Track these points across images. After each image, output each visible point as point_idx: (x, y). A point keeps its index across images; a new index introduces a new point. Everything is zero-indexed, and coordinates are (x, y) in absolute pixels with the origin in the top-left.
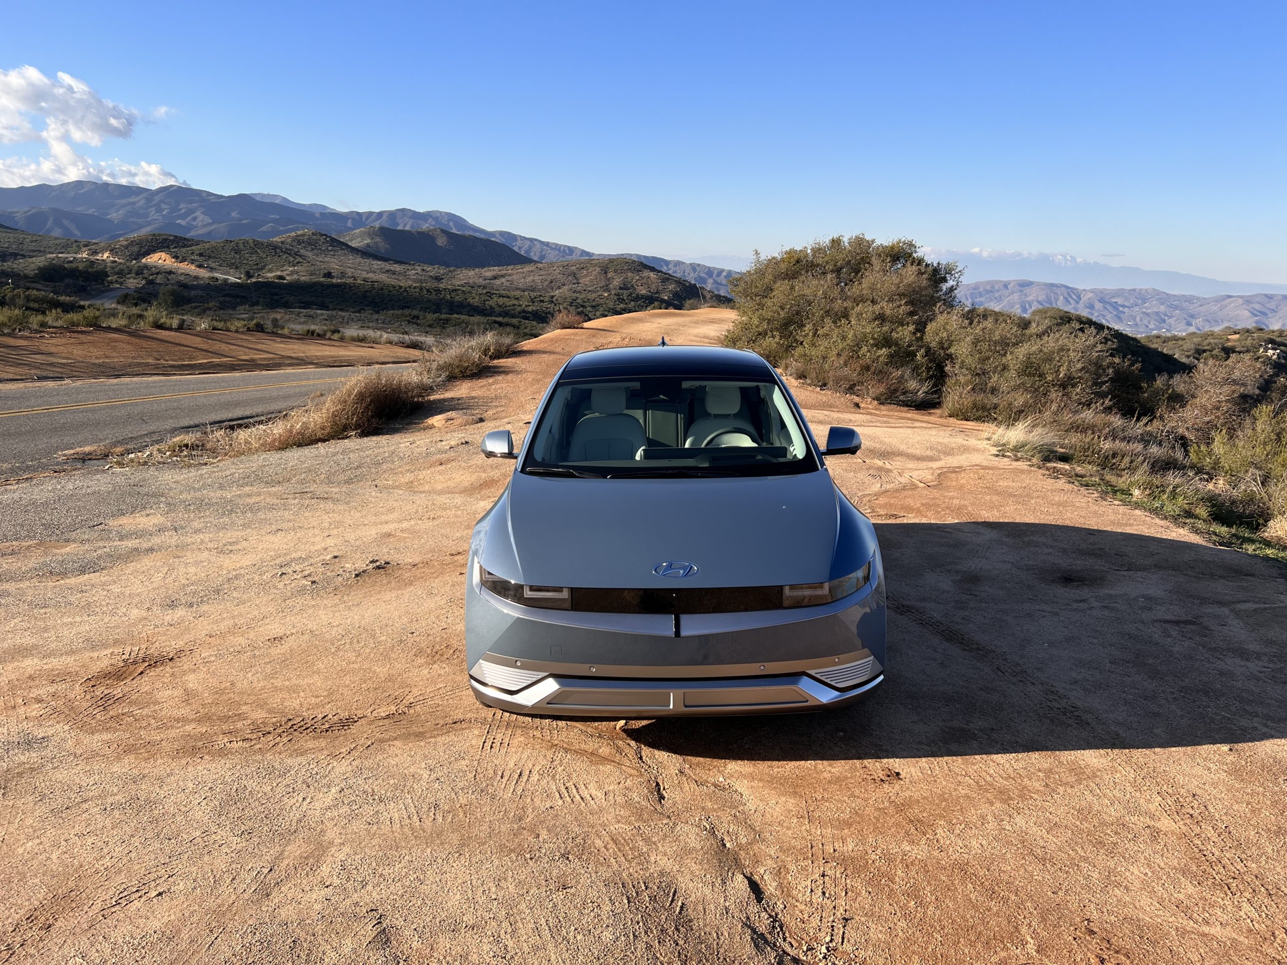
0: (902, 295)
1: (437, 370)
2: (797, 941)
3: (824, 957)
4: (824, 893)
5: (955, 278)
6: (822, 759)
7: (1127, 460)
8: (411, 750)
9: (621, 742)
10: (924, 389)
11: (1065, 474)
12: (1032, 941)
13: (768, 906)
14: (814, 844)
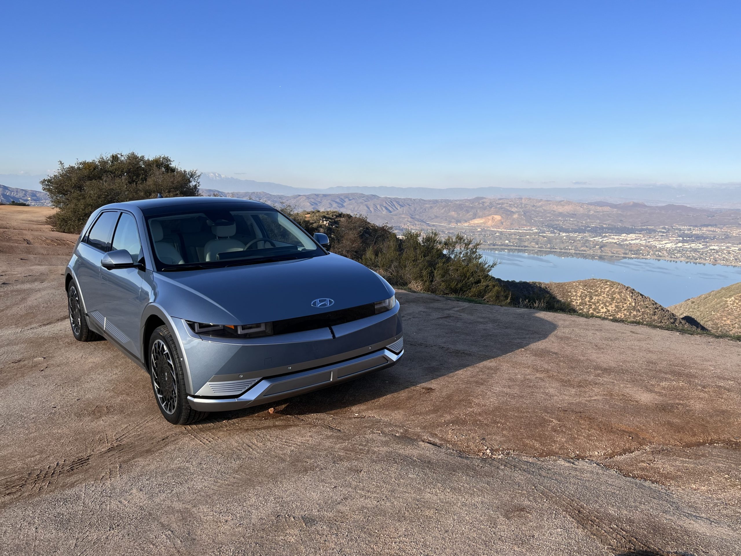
5: (196, 180)
8: (154, 459)
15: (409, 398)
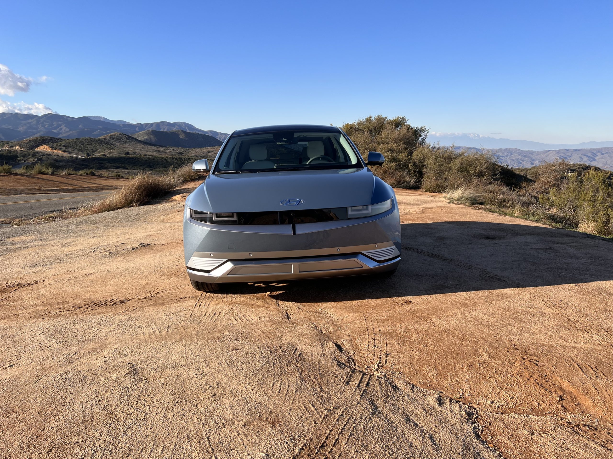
0: (401, 140)
1: (178, 177)
2: (362, 365)
3: (376, 370)
4: (375, 346)
5: (425, 134)
6: (371, 298)
7: (510, 202)
8: (157, 309)
9: (268, 300)
10: (413, 180)
11: (482, 208)
12: (486, 354)
13: (346, 353)
14: (368, 329)
15: (379, 306)
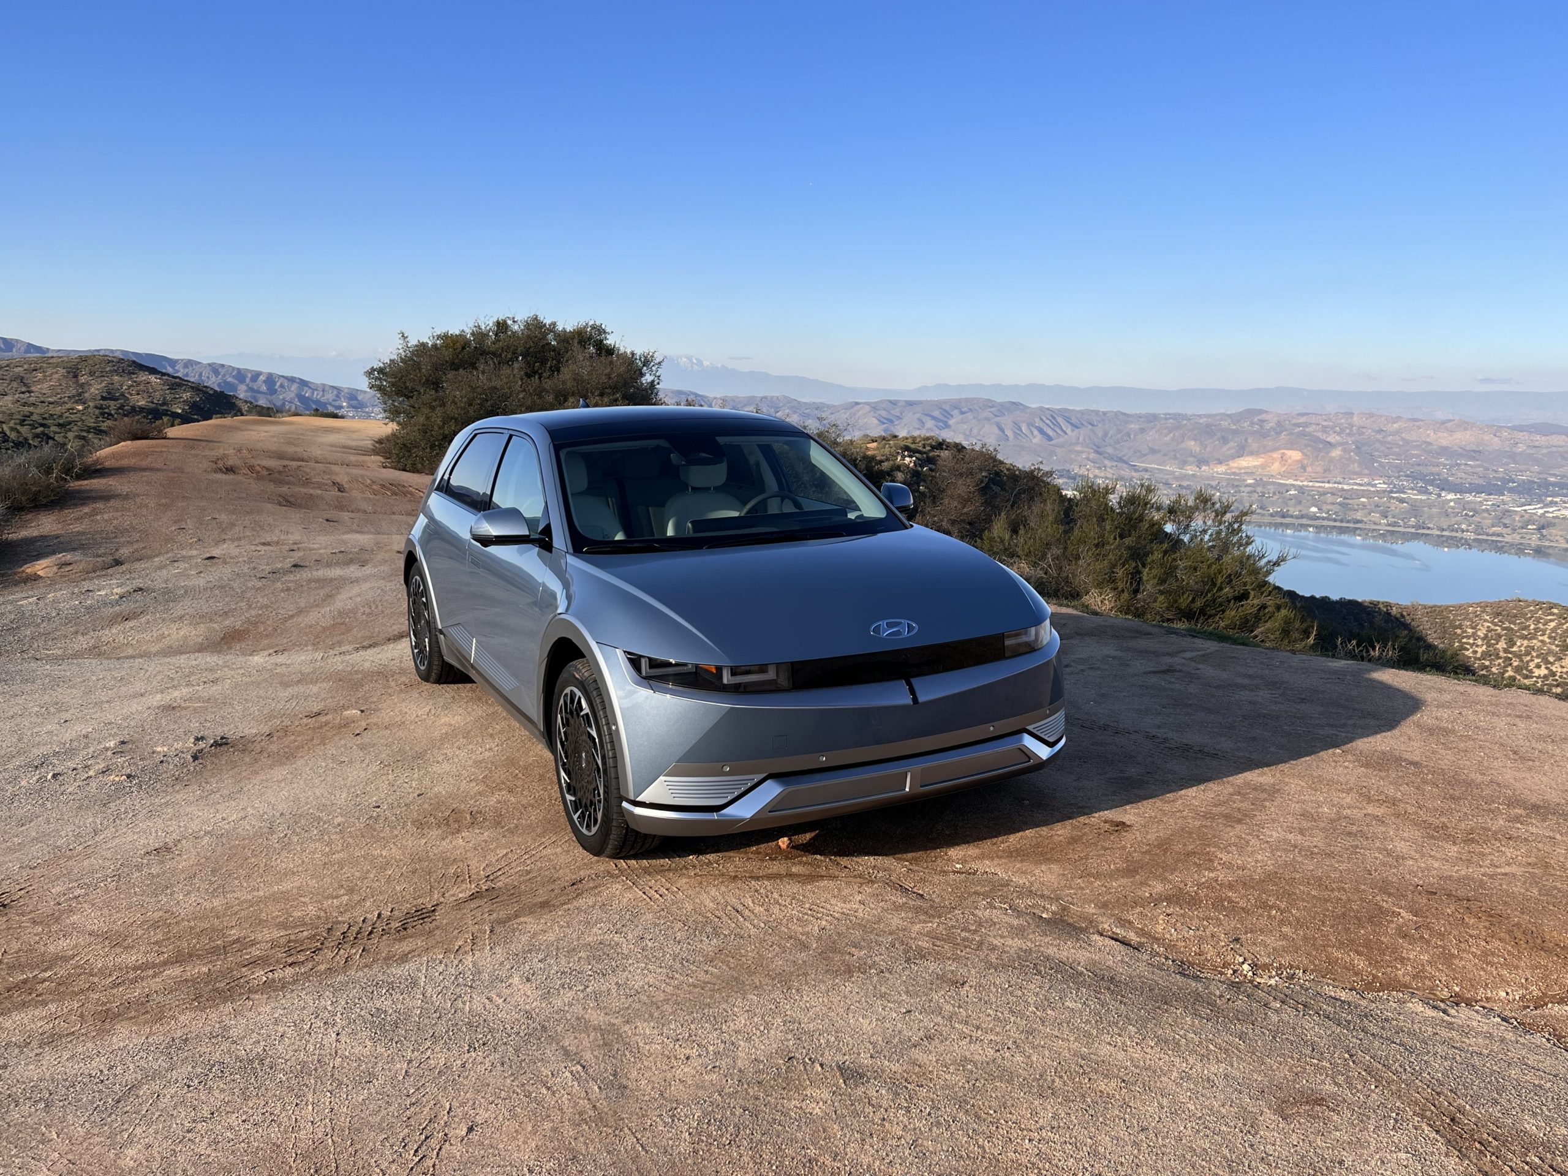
2: (1212, 969)
3: (1254, 974)
4: (1189, 928)
5: (654, 371)
8: (555, 921)
13: (1151, 953)
14: (1122, 894)
15: (1073, 840)
